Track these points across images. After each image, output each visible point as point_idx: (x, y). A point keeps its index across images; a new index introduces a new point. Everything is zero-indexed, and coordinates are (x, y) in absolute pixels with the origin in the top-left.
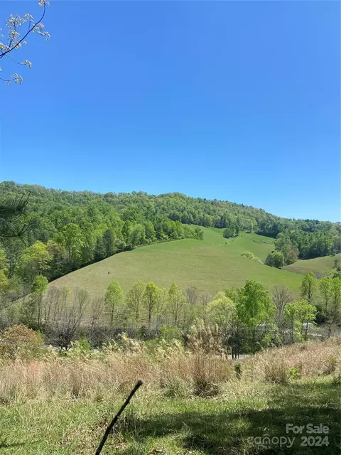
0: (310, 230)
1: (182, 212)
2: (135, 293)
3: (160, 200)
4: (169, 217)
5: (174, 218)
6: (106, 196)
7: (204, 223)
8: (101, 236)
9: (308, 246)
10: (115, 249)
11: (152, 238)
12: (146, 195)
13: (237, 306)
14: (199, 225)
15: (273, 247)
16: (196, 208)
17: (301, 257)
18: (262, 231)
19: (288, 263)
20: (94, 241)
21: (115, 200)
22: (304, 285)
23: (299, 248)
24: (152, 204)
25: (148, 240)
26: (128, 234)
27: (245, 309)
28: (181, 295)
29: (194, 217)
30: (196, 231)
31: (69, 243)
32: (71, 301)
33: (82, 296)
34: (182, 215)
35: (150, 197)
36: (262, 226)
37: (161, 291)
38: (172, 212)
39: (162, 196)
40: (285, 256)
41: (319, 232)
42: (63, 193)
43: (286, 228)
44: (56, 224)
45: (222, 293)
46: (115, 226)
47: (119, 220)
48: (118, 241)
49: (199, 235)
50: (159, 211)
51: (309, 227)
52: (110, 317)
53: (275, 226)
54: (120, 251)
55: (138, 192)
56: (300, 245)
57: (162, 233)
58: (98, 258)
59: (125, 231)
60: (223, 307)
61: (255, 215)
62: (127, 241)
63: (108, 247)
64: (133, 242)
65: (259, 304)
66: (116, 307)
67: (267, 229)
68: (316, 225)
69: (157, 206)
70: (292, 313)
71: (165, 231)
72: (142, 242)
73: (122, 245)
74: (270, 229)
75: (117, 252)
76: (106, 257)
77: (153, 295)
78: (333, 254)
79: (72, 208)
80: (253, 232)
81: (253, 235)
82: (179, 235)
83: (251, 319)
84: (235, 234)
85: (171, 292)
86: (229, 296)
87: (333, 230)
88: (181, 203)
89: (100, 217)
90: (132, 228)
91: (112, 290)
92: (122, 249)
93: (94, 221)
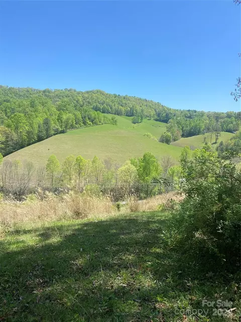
0: (190, 117)
1: (103, 104)
2: (67, 163)
3: (86, 95)
4: (93, 108)
5: (96, 109)
6: (44, 92)
7: (118, 113)
8: (42, 122)
9: (188, 128)
10: (53, 132)
11: (80, 124)
12: (75, 91)
13: (137, 170)
14: (115, 114)
15: (165, 129)
16: (113, 101)
17: (183, 136)
18: (158, 118)
19: (175, 140)
20: (36, 126)
21: (51, 95)
22: (182, 155)
23: (182, 129)
24: (80, 99)
25: (77, 126)
26: (61, 121)
27: (142, 172)
28: (100, 164)
29: (111, 108)
30: (113, 119)
31: (17, 128)
32: (21, 170)
33: (29, 166)
34: (102, 107)
35: (79, 93)
36: (159, 115)
37: (87, 162)
38: (95, 104)
39: (88, 92)
40: (173, 135)
41: (196, 119)
42: (10, 89)
43: (174, 116)
44: (6, 114)
45: (129, 162)
46: (52, 115)
47: (55, 110)
48: (54, 126)
49: (114, 122)
50: (85, 104)
51: (190, 115)
52: (51, 180)
53: (167, 115)
54: (56, 134)
55: (69, 89)
56: (183, 128)
57: (87, 121)
58: (40, 139)
59: (59, 119)
60: (128, 170)
61: (154, 107)
62: (61, 127)
63: (47, 130)
64: (66, 127)
65: (151, 168)
66: (55, 173)
67: (162, 116)
68: (194, 114)
69: (84, 100)
70: (173, 172)
71: (89, 119)
72: (72, 127)
73: (57, 129)
74: (164, 117)
75: (55, 135)
76: (47, 138)
77: (81, 164)
78: (203, 134)
79: (18, 101)
80: (152, 119)
81: (152, 121)
82: (100, 122)
83: (146, 178)
84: (140, 121)
85: (94, 162)
86: (133, 163)
87: (205, 117)
88: (101, 98)
89: (40, 108)
90: (65, 117)
91: (51, 162)
92: (57, 132)
93: (35, 111)
